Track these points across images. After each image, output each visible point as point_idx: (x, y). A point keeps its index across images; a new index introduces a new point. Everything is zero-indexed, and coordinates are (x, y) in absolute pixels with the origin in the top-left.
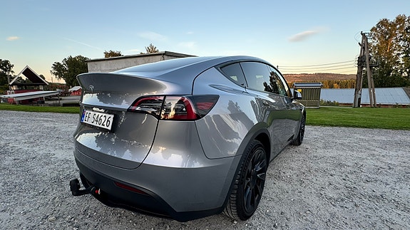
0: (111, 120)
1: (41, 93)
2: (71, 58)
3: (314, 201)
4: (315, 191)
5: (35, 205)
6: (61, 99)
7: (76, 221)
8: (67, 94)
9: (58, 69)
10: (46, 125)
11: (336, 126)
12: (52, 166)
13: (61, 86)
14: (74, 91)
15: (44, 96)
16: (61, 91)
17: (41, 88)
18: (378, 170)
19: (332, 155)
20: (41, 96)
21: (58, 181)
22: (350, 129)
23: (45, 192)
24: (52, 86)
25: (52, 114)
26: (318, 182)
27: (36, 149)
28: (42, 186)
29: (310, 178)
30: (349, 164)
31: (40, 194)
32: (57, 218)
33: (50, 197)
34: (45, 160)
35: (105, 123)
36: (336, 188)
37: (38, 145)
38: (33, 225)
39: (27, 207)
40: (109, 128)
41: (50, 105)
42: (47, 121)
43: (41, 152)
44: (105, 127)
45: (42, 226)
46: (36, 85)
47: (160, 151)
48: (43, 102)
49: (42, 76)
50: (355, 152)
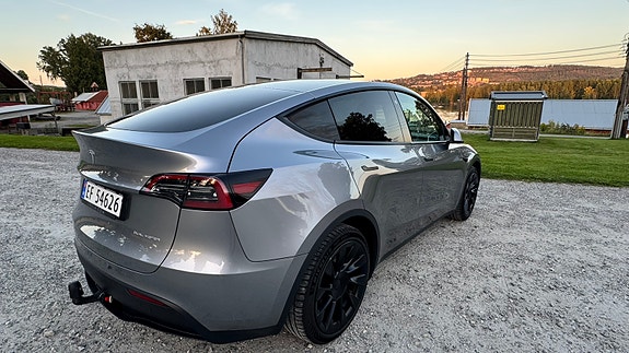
0: (120, 203)
1: (22, 108)
2: (72, 39)
3: (443, 318)
4: (453, 302)
5: (25, 313)
6: (59, 118)
7: (82, 338)
8: (68, 107)
9: (51, 59)
10: (35, 175)
11: (551, 181)
12: (47, 252)
13: (57, 92)
14: (82, 103)
15: (28, 114)
16: (59, 101)
17: (23, 98)
18: (582, 270)
19: (513, 239)
20: (24, 114)
21: (55, 277)
22: (578, 187)
23: (37, 295)
24: (42, 94)
25: (43, 152)
26: (465, 288)
27: (21, 221)
28: (33, 286)
29: (456, 280)
30: (537, 257)
31: (30, 296)
32: (55, 333)
33: (46, 301)
34: (35, 242)
35: (112, 207)
36: (492, 299)
37: (23, 214)
38: (23, 340)
39: (13, 317)
40: (118, 214)
41: (40, 131)
42: (35, 167)
43: (29, 228)
44: (112, 212)
45: (36, 344)
46: (12, 92)
47: (193, 256)
48: (27, 127)
49: (22, 74)
50: (559, 235)
